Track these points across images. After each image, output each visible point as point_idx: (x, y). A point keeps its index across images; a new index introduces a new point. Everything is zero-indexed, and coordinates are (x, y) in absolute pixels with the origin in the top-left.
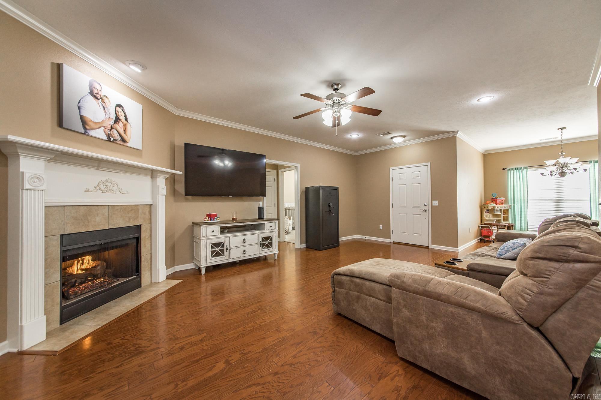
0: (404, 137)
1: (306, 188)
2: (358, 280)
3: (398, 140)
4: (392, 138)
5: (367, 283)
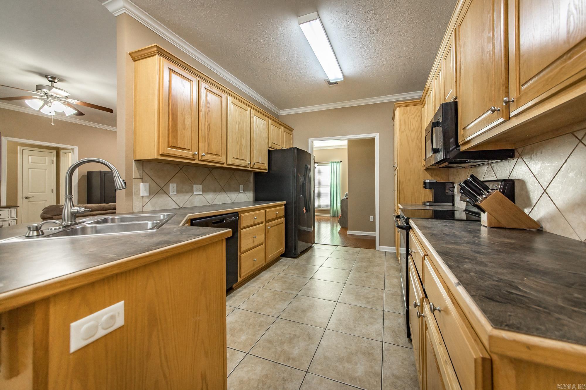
1: (88, 172)
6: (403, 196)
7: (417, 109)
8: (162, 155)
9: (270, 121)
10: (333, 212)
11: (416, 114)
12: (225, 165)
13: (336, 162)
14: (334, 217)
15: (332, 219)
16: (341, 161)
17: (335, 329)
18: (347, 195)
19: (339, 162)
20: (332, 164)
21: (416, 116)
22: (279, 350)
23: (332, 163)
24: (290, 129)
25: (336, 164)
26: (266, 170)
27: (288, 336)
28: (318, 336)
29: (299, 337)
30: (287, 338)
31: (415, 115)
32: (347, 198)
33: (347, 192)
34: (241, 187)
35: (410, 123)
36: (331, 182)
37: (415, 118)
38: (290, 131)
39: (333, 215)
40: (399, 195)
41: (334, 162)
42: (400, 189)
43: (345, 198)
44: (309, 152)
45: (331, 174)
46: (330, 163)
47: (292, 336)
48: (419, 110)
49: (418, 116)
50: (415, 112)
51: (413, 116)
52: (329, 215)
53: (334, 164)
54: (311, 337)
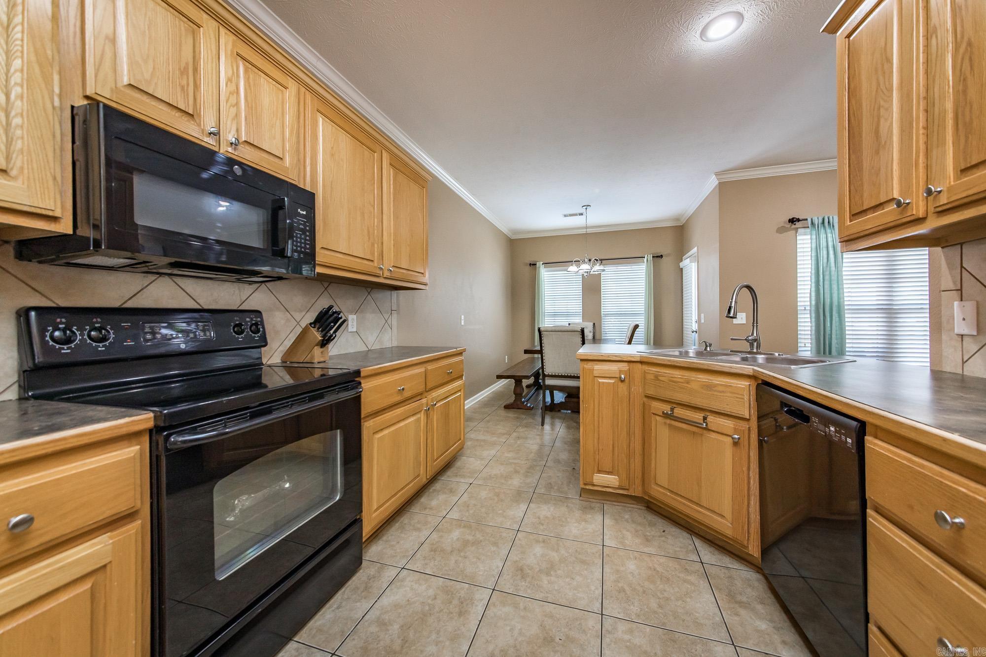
17: (476, 589)
22: (563, 552)
27: (559, 572)
28: (508, 575)
29: (540, 571)
30: (559, 569)
47: (552, 573)
54: (520, 572)
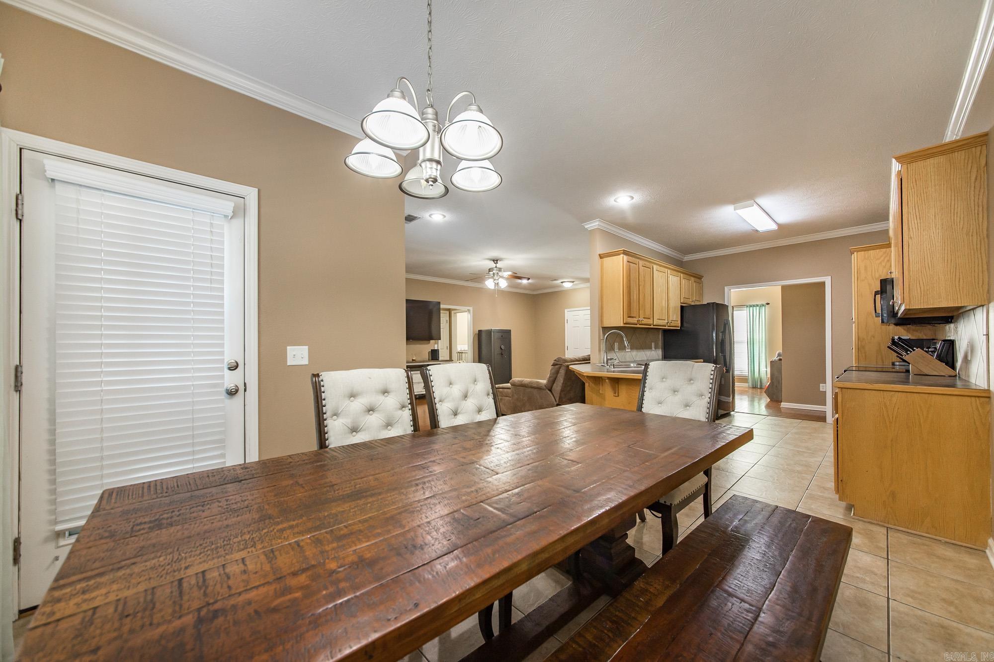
0: (573, 282)
1: (479, 331)
2: (501, 390)
3: (567, 285)
4: (562, 282)
5: (505, 390)
6: (864, 355)
7: (884, 253)
8: (625, 324)
9: (682, 275)
10: (753, 381)
11: (882, 258)
12: (652, 327)
13: (757, 306)
14: (754, 387)
15: (750, 391)
16: (768, 304)
18: (779, 355)
19: (763, 305)
20: (751, 308)
21: (884, 260)
23: (751, 306)
24: (699, 278)
25: (758, 308)
26: (678, 327)
31: (880, 260)
32: (780, 360)
33: (781, 351)
34: (653, 345)
35: (873, 270)
36: (749, 335)
37: (881, 263)
38: (698, 280)
39: (753, 385)
40: (857, 353)
41: (754, 306)
42: (859, 347)
43: (775, 358)
44: (726, 303)
45: (748, 323)
46: (747, 306)
48: (888, 254)
49: (886, 260)
50: (881, 256)
51: (878, 262)
52: (746, 385)
53: (755, 308)
